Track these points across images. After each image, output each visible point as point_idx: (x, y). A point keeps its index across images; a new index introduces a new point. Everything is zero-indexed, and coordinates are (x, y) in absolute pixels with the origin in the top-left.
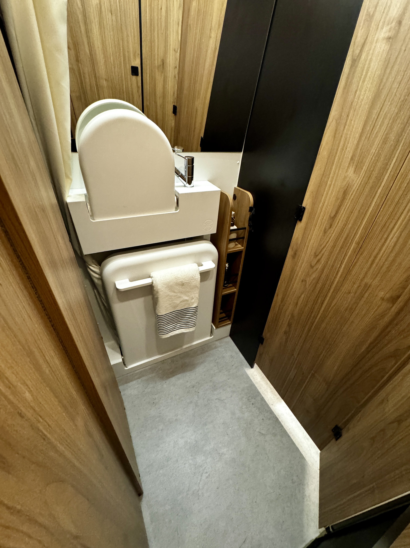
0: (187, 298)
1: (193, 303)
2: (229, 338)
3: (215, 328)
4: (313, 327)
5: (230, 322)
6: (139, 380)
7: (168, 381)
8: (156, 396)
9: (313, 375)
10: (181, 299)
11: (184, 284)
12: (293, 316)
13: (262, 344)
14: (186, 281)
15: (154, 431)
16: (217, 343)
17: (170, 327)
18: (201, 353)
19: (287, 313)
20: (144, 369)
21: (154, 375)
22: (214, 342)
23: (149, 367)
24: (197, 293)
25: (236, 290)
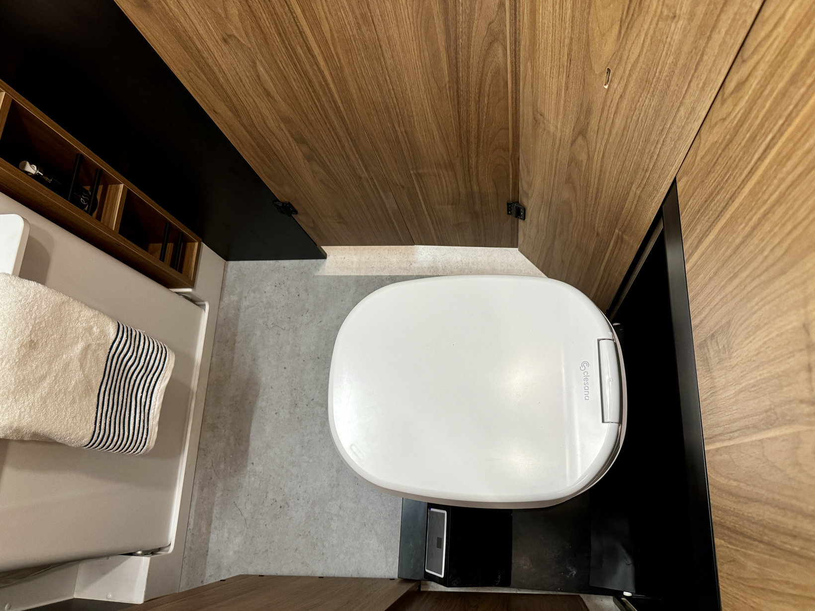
0: (80, 346)
1: (103, 333)
2: (231, 263)
3: (189, 290)
4: (340, 105)
5: (197, 244)
6: (215, 523)
7: (253, 457)
8: (271, 496)
9: (419, 176)
10: (76, 364)
11: (32, 341)
12: (287, 121)
13: (296, 212)
14: (27, 332)
15: (334, 525)
16: (226, 299)
17: (134, 417)
18: (232, 349)
19: (272, 123)
20: (194, 504)
21: (220, 485)
22: (223, 304)
23: (196, 487)
24: (80, 312)
25: (122, 186)
